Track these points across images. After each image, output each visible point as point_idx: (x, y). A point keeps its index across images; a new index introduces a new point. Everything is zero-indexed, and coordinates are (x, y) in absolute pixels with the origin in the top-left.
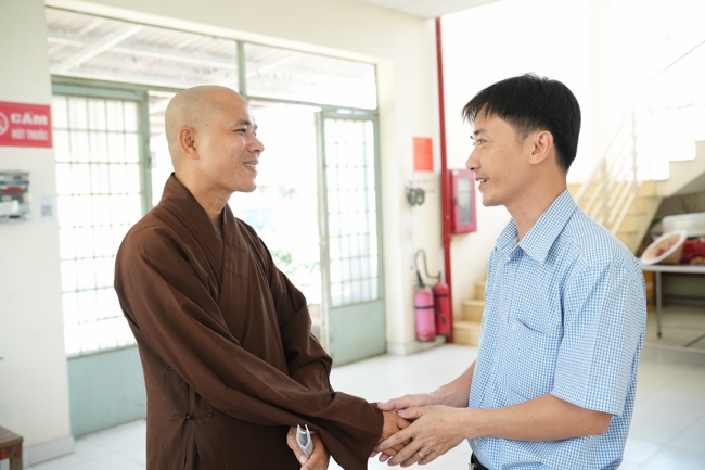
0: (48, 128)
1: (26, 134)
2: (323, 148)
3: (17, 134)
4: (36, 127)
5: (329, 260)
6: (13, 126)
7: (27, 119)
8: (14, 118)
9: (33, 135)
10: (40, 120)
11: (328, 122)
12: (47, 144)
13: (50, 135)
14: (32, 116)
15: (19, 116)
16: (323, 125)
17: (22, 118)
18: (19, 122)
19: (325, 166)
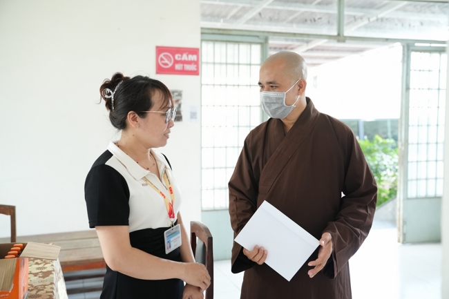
0: (196, 63)
1: (183, 67)
2: (408, 74)
3: (178, 67)
4: (190, 63)
5: (408, 162)
6: (176, 62)
7: (185, 57)
8: (177, 57)
9: (188, 67)
10: (193, 58)
11: (413, 54)
12: (196, 73)
13: (198, 67)
14: (187, 55)
15: (180, 55)
16: (408, 57)
17: (181, 57)
18: (180, 59)
19: (408, 88)
